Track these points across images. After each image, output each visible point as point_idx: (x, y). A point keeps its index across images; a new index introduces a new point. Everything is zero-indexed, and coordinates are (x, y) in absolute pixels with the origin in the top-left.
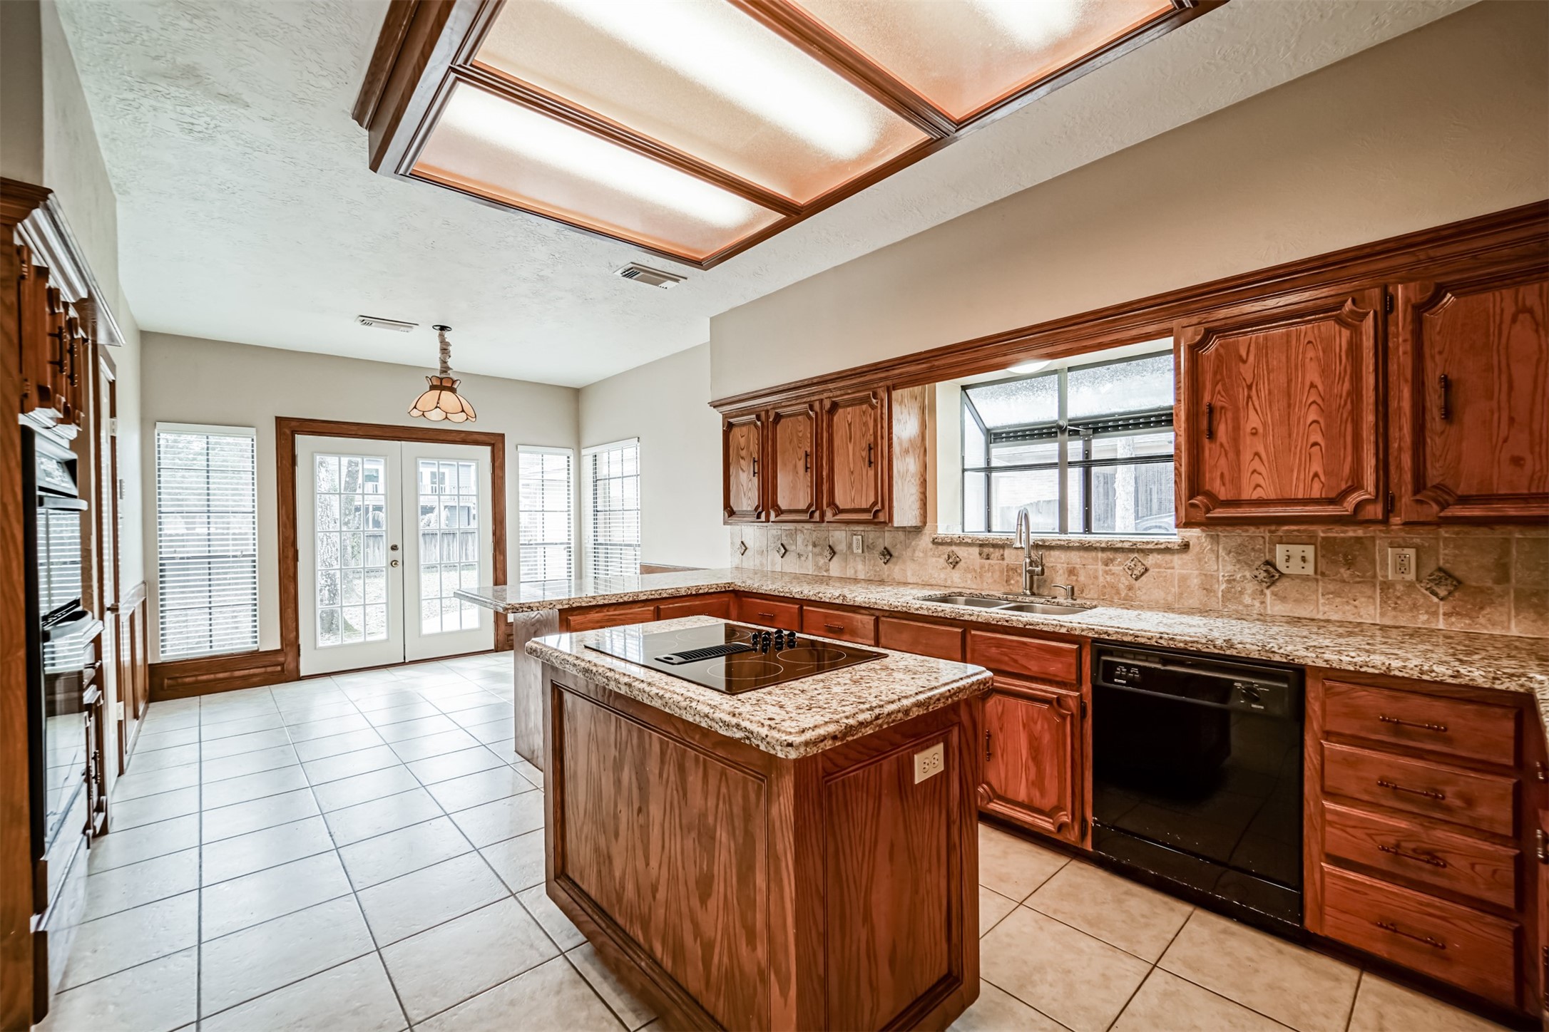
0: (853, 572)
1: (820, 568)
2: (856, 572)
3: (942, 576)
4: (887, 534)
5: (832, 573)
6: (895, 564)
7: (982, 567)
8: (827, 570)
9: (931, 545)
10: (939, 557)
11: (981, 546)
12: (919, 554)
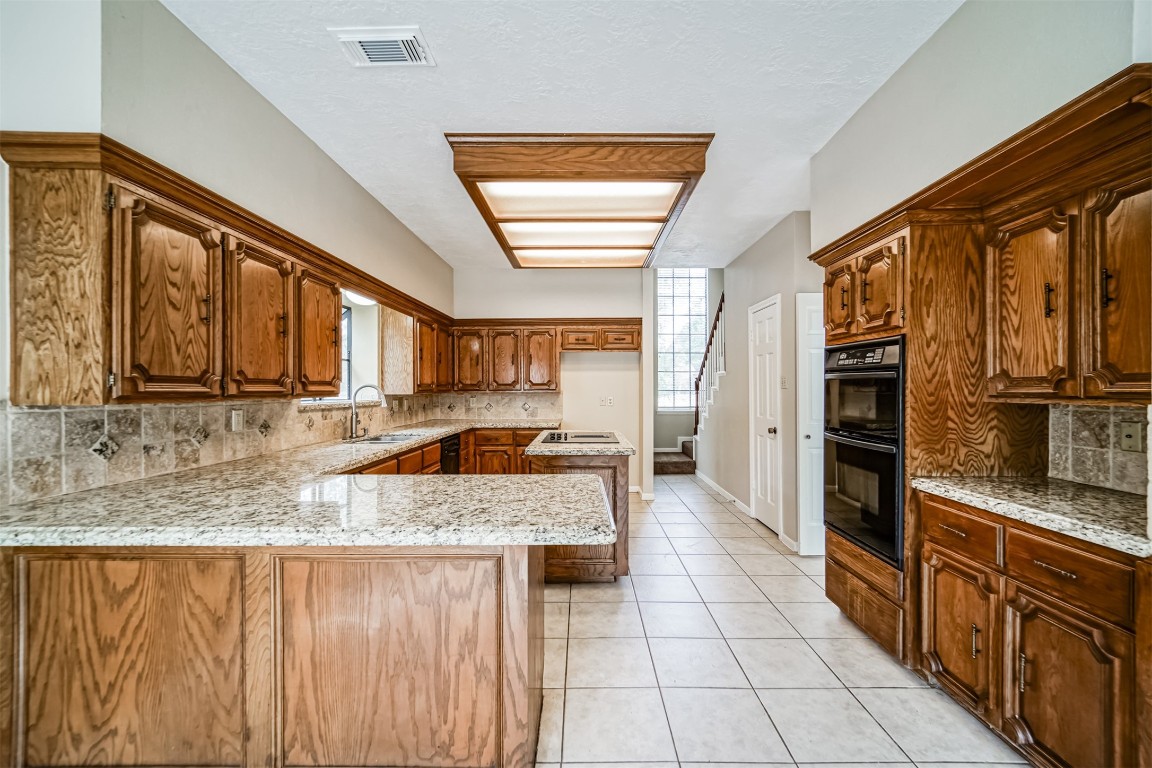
0: (231, 453)
1: (186, 460)
2: (235, 452)
3: (304, 438)
4: (265, 407)
5: (203, 462)
6: (272, 435)
7: (324, 425)
8: (197, 461)
9: (297, 413)
10: (302, 422)
11: (323, 410)
12: (290, 422)
